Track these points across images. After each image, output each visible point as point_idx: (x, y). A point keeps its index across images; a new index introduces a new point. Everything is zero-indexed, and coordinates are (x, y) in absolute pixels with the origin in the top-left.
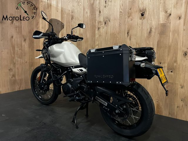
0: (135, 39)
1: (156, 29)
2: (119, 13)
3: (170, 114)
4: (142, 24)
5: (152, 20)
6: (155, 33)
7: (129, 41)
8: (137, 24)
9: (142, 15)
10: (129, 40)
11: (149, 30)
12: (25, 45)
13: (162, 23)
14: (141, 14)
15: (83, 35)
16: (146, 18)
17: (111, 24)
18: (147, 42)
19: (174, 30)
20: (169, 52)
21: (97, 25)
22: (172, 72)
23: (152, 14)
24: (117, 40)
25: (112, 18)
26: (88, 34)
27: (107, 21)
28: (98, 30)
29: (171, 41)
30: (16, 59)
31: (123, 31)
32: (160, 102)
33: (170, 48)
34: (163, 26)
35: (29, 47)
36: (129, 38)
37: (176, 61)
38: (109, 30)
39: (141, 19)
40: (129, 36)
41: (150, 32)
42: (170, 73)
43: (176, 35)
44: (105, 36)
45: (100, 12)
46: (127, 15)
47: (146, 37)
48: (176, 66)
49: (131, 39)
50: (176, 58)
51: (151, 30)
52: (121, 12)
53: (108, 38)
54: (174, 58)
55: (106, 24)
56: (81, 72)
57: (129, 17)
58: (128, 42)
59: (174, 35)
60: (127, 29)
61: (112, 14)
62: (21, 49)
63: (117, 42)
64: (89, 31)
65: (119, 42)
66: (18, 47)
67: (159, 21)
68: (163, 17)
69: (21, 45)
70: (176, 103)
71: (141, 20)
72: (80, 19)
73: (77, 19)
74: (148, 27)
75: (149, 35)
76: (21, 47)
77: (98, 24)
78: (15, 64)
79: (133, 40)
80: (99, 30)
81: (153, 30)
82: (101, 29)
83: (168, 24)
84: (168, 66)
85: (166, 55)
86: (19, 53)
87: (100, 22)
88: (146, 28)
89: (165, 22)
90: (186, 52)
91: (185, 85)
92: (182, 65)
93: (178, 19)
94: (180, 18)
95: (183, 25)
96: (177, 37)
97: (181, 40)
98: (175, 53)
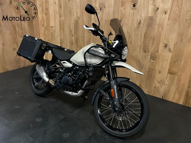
0: (126, 28)
1: (144, 21)
2: (113, 1)
3: (148, 92)
4: (133, 15)
5: (142, 11)
6: (144, 24)
8: (129, 14)
9: (134, 6)
12: (25, 25)
13: (150, 16)
17: (105, 11)
18: (136, 32)
19: (160, 23)
20: (153, 43)
22: (153, 60)
25: (107, 5)
26: (85, 18)
27: (102, 7)
28: (94, 15)
29: (155, 33)
30: (18, 38)
32: (142, 83)
33: (154, 40)
34: (150, 19)
35: (29, 27)
37: (157, 51)
38: (104, 17)
39: (133, 9)
41: (139, 23)
42: (152, 61)
43: (161, 28)
47: (135, 28)
48: (157, 56)
50: (158, 49)
51: (140, 21)
54: (156, 49)
55: (101, 10)
59: (158, 28)
62: (22, 29)
64: (86, 16)
66: (18, 27)
67: (148, 13)
68: (152, 10)
69: (21, 25)
70: (154, 85)
71: (132, 11)
75: (139, 26)
76: (22, 27)
78: (18, 43)
81: (142, 22)
84: (151, 55)
85: (151, 45)
86: (20, 33)
87: (96, 7)
88: (137, 19)
89: (153, 16)
90: (167, 44)
91: (162, 71)
92: (162, 55)
93: (164, 14)
94: (166, 13)
95: (167, 19)
96: (161, 31)
97: (164, 34)
98: (157, 44)
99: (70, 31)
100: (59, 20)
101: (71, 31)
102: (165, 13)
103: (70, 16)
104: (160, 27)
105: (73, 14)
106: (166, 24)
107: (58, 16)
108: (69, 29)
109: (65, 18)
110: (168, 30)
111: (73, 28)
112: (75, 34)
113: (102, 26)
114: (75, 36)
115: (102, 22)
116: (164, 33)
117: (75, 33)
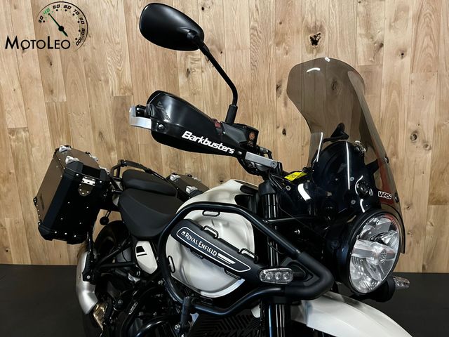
2: (247, 31)
5: (339, 55)
7: (283, 109)
9: (315, 42)
10: (283, 105)
13: (362, 64)
14: (311, 38)
15: (135, 89)
16: (324, 52)
17: (226, 60)
19: (390, 82)
21: (181, 63)
23: (338, 41)
24: (250, 106)
25: (227, 44)
27: (214, 51)
28: (187, 76)
29: (383, 108)
31: (264, 82)
33: (382, 124)
34: (365, 72)
36: (282, 101)
37: (395, 153)
39: (311, 51)
40: (282, 97)
41: (334, 87)
43: (395, 94)
44: (211, 95)
46: (273, 38)
48: (395, 164)
50: (396, 145)
52: (254, 28)
53: (220, 101)
54: (392, 146)
57: (278, 44)
58: (280, 110)
59: (389, 94)
60: (274, 78)
61: (227, 31)
63: (250, 111)
64: (156, 81)
65: (254, 110)
67: (356, 59)
68: (365, 50)
71: (310, 55)
72: (118, 40)
73: (102, 38)
77: (185, 60)
80: (189, 76)
82: (197, 75)
83: (378, 67)
89: (370, 64)
90: (416, 132)
91: (414, 201)
92: (408, 159)
93: (399, 57)
94: (403, 54)
95: (409, 70)
96: (397, 100)
97: (406, 107)
98: (393, 135)
99: (97, 135)
100: (47, 104)
101: (101, 134)
102: (400, 54)
103: (95, 86)
104: (392, 92)
105: (102, 78)
106: (408, 82)
107: (38, 90)
108: (94, 128)
109: (73, 96)
110: (414, 96)
111: (111, 123)
112: (122, 143)
113: (220, 104)
114: (118, 148)
115: (218, 96)
116: (406, 103)
117: (118, 138)
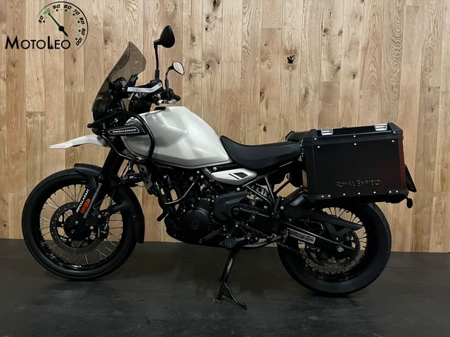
0: (277, 107)
1: (315, 91)
2: (240, 49)
4: (290, 78)
5: (309, 73)
6: (314, 98)
7: (264, 110)
8: (281, 77)
9: (290, 61)
10: (265, 107)
11: (304, 91)
13: (325, 81)
14: (288, 58)
16: (297, 69)
17: (222, 69)
18: (301, 114)
19: (346, 95)
21: (187, 68)
23: (308, 62)
24: (239, 107)
25: (224, 57)
27: (213, 62)
28: (190, 79)
31: (251, 88)
34: (327, 86)
36: (264, 104)
38: (218, 84)
39: (288, 68)
40: (264, 101)
41: (306, 95)
43: (348, 104)
44: (208, 95)
45: (193, 38)
46: (259, 56)
47: (298, 105)
49: (269, 106)
51: (307, 92)
52: (245, 47)
53: (215, 101)
55: (210, 68)
56: (240, 178)
57: (263, 60)
58: (262, 112)
59: (345, 105)
60: (259, 85)
61: (224, 47)
63: (239, 110)
65: (242, 110)
67: (321, 76)
68: (327, 70)
71: (287, 71)
74: (302, 86)
75: (304, 101)
79: (273, 108)
80: (192, 79)
81: (311, 92)
82: (197, 80)
83: (336, 84)
87: (192, 61)
88: (299, 86)
89: (331, 81)
93: (351, 77)
94: (354, 76)
95: (359, 87)
96: (350, 109)
97: (357, 115)
100: (66, 93)
106: (358, 96)
107: (60, 81)
110: (362, 107)
115: (214, 97)
116: (357, 112)
